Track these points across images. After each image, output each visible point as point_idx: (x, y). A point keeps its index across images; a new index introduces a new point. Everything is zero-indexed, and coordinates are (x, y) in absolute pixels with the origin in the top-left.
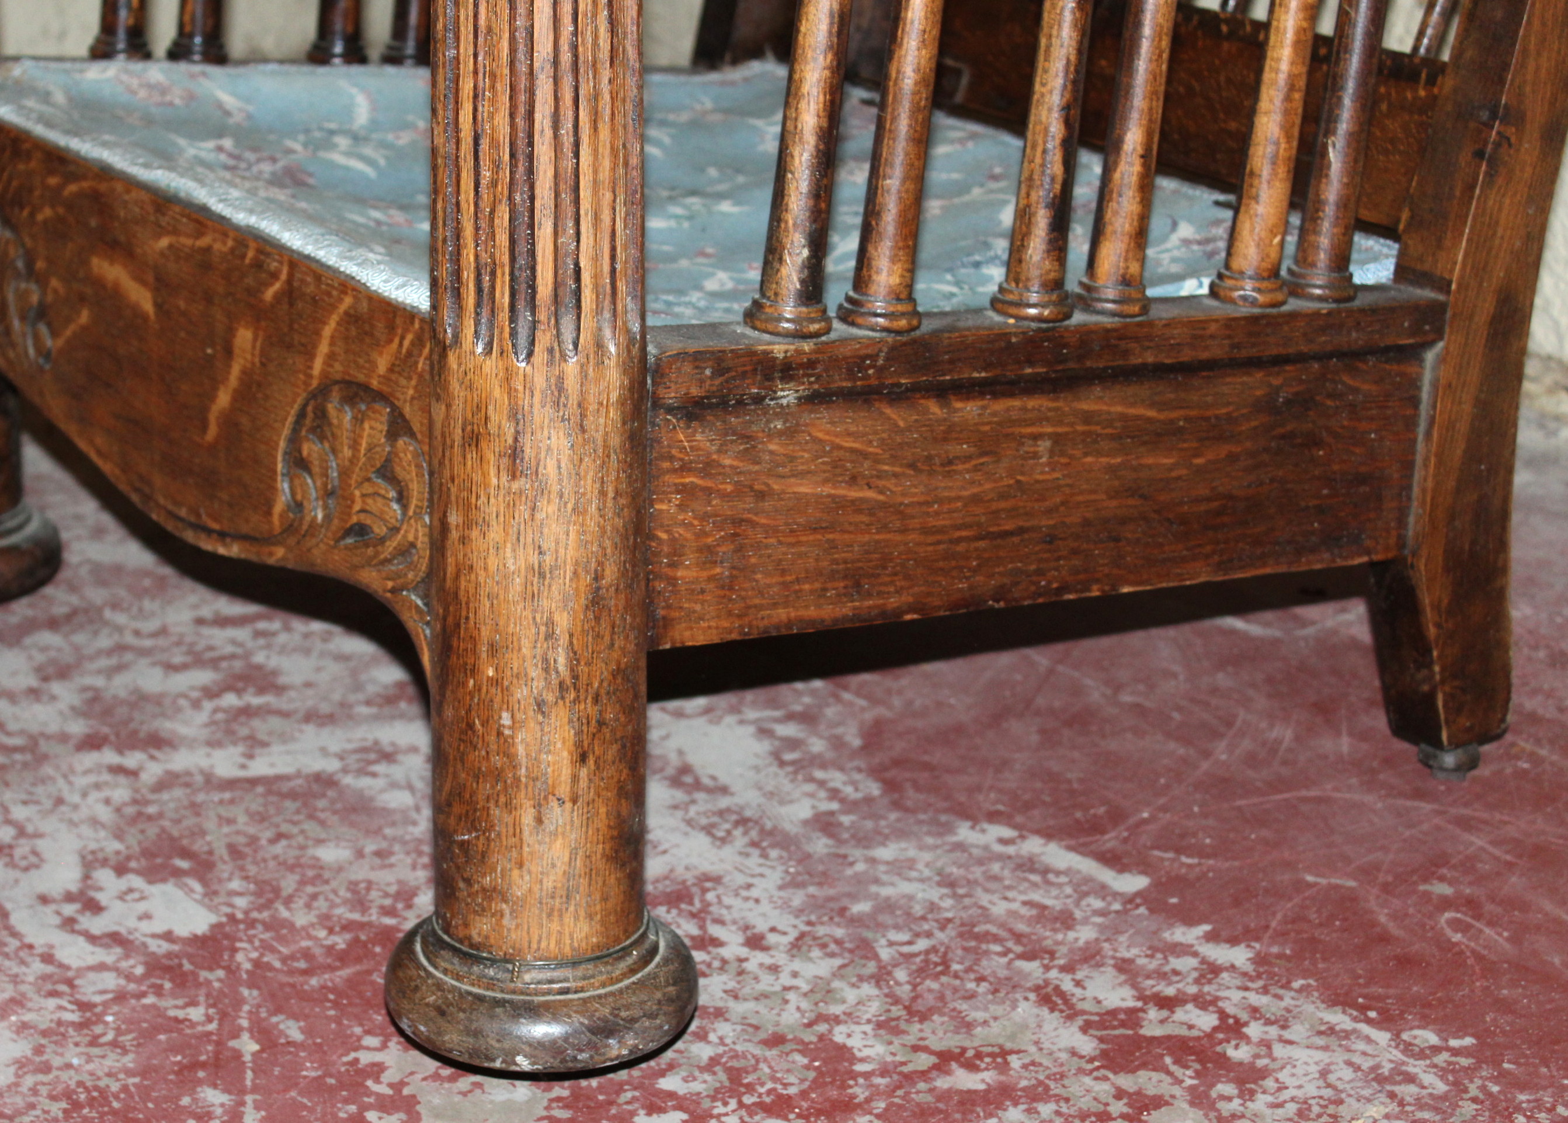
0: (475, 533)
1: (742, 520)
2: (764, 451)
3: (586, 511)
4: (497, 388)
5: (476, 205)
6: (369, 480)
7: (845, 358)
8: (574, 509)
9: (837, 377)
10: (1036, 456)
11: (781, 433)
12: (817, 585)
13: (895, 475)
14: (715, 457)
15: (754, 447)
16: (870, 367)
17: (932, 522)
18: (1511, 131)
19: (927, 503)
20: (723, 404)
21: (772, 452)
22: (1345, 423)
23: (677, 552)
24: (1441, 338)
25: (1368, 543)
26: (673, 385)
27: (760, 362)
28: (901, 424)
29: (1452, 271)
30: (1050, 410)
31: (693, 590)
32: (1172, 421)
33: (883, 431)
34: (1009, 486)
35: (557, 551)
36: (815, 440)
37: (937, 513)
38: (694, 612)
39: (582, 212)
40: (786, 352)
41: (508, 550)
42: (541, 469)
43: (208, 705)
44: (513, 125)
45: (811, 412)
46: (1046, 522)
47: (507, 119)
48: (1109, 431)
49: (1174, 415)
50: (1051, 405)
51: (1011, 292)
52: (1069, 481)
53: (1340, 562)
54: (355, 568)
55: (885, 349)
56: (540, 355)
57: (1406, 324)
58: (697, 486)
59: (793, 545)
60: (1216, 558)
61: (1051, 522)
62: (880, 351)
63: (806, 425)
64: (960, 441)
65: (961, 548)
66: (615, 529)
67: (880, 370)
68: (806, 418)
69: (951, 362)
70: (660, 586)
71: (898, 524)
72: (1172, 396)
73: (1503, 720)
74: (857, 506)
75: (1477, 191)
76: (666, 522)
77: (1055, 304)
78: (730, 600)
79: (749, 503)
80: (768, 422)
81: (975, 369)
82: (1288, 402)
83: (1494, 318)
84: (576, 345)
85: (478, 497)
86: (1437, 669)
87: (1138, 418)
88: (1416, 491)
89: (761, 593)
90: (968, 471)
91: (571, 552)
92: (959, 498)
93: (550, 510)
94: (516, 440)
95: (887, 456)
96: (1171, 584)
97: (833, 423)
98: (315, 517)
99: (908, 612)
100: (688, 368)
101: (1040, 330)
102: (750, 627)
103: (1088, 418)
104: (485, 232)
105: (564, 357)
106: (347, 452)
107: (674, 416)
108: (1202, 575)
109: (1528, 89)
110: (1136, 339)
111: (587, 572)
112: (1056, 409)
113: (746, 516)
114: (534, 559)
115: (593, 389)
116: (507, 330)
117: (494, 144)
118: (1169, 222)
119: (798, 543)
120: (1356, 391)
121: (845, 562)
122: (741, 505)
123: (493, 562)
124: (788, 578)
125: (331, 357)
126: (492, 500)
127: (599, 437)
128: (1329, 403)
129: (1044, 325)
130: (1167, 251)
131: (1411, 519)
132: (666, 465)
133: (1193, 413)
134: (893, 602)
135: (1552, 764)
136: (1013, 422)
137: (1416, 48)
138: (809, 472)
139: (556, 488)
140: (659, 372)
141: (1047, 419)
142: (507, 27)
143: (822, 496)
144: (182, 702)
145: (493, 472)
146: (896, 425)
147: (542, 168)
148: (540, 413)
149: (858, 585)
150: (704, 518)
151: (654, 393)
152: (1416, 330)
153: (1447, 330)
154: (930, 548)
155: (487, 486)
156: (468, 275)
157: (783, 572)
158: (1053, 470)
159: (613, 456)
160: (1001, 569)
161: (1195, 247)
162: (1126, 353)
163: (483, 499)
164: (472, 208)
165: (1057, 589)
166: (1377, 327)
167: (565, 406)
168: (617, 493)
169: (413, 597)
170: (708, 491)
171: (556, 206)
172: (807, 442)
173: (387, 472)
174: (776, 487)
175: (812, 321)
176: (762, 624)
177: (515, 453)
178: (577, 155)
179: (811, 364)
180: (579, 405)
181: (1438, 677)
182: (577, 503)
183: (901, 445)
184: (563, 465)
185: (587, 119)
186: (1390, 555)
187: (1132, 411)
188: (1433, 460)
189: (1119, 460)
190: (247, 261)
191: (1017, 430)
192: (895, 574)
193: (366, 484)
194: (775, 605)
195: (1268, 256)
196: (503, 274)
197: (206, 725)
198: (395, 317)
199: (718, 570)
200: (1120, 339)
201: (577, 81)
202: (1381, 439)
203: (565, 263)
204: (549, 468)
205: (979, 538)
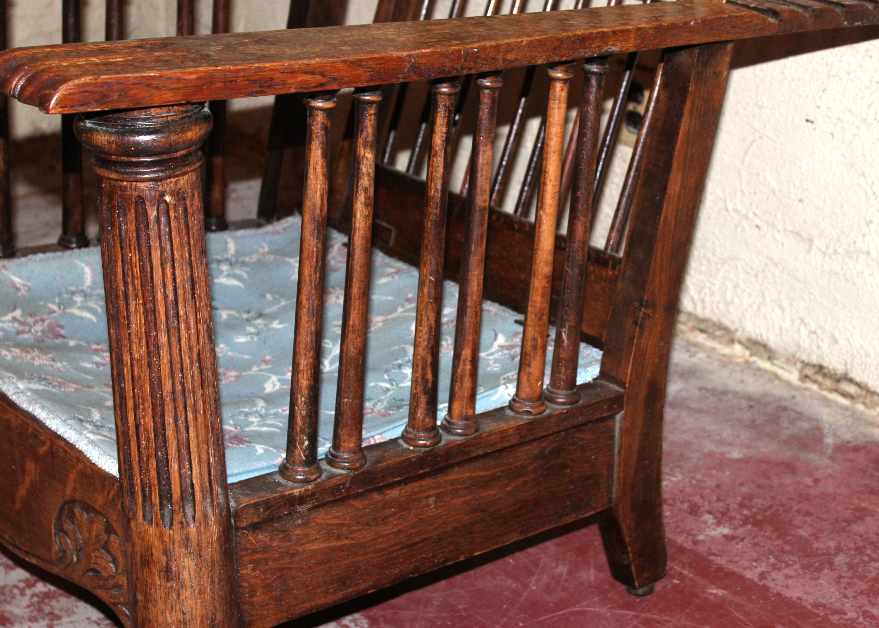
0: (150, 606)
1: (285, 568)
2: (292, 535)
3: (205, 592)
4: (156, 541)
5: (139, 457)
6: (98, 550)
7: (329, 488)
8: (199, 593)
9: (326, 497)
10: (428, 505)
11: (300, 525)
12: (324, 588)
13: (359, 530)
14: (269, 543)
15: (288, 535)
16: (342, 489)
17: (379, 547)
18: (649, 311)
19: (376, 539)
20: (271, 520)
21: (297, 535)
22: (579, 455)
23: (252, 591)
24: (622, 409)
25: (594, 505)
26: (245, 520)
27: (287, 499)
28: (361, 507)
29: (626, 378)
30: (433, 483)
31: (262, 606)
32: (494, 475)
33: (352, 512)
34: (416, 522)
35: (192, 612)
36: (317, 524)
37: (381, 542)
38: (264, 614)
39: (192, 458)
40: (300, 492)
41: (168, 614)
42: (181, 576)
43: (28, 592)
44: (154, 421)
45: (314, 513)
46: (435, 534)
47: (151, 420)
48: (464, 486)
49: (493, 471)
50: (433, 481)
51: (411, 433)
52: (445, 513)
53: (581, 517)
54: (94, 588)
55: (349, 479)
56: (176, 525)
57: (605, 407)
58: (261, 558)
59: (310, 573)
60: (520, 529)
61: (438, 533)
62: (347, 480)
63: (313, 519)
64: (390, 508)
65: (394, 555)
66: (220, 596)
67: (348, 489)
68: (313, 516)
69: (383, 477)
70: (245, 607)
71: (362, 552)
72: (493, 463)
73: (664, 570)
74: (341, 549)
75: (635, 341)
76: (246, 578)
77: (432, 438)
78: (281, 605)
79: (287, 559)
80: (294, 521)
81: (395, 477)
82: (551, 452)
83: (647, 395)
84: (194, 518)
85: (151, 589)
86: (631, 555)
87: (477, 477)
88: (615, 476)
89: (296, 598)
90: (395, 520)
91: (199, 612)
92: (392, 533)
93: (187, 594)
94: (167, 564)
95: (354, 523)
96: (499, 546)
97: (326, 514)
98: (72, 559)
99: (370, 590)
100: (251, 511)
101: (426, 452)
102: (292, 615)
103: (452, 482)
104: (144, 469)
105: (188, 524)
106: (87, 535)
107: (247, 530)
108: (515, 538)
109: (656, 291)
110: (474, 445)
111: (207, 619)
112: (436, 482)
113: (287, 566)
114: (181, 617)
115: (204, 537)
116: (159, 514)
117: (146, 430)
118: (493, 333)
119: (314, 572)
120: (583, 439)
121: (337, 574)
122: (283, 562)
123: (160, 619)
124: (310, 588)
125: (74, 489)
126: (158, 591)
127: (209, 558)
128: (571, 448)
129: (427, 449)
130: (492, 354)
131: (614, 490)
132: (244, 553)
133: (504, 468)
134: (362, 586)
135: (690, 579)
136: (415, 493)
137: (606, 248)
138: (316, 539)
139: (189, 584)
140: (237, 515)
141: (433, 488)
142: (148, 378)
143: (323, 548)
144: (16, 591)
145: (157, 578)
146: (358, 508)
147: (170, 441)
148: (178, 551)
149: (344, 584)
150: (264, 573)
151: (235, 525)
152: (610, 409)
153: (625, 405)
154: (379, 559)
155: (155, 584)
156: (138, 489)
157: (307, 587)
158: (437, 510)
159: (217, 565)
160: (415, 559)
161: (506, 352)
162: (469, 452)
163: (153, 590)
164: (137, 458)
165: (443, 562)
166: (591, 412)
167: (190, 547)
168: (220, 580)
169: (124, 609)
170: (266, 560)
171: (179, 457)
172: (314, 526)
173: (106, 547)
174: (300, 550)
175: (312, 474)
176: (297, 612)
177: (168, 570)
178: (188, 432)
179: (313, 494)
180: (198, 545)
181: (631, 559)
182: (200, 588)
183: (361, 516)
184: (191, 573)
185: (191, 416)
186: (605, 508)
187: (474, 474)
188: (622, 464)
189: (469, 497)
190: (29, 432)
191: (418, 496)
192: (363, 574)
193: (97, 552)
194: (304, 602)
195: (536, 391)
196: (155, 489)
197: (28, 607)
198: (105, 480)
199: (274, 593)
200: (465, 447)
201: (185, 400)
202: (597, 458)
203: (185, 481)
204: (185, 575)
205: (404, 548)
